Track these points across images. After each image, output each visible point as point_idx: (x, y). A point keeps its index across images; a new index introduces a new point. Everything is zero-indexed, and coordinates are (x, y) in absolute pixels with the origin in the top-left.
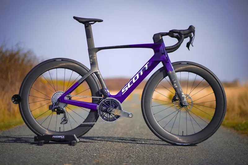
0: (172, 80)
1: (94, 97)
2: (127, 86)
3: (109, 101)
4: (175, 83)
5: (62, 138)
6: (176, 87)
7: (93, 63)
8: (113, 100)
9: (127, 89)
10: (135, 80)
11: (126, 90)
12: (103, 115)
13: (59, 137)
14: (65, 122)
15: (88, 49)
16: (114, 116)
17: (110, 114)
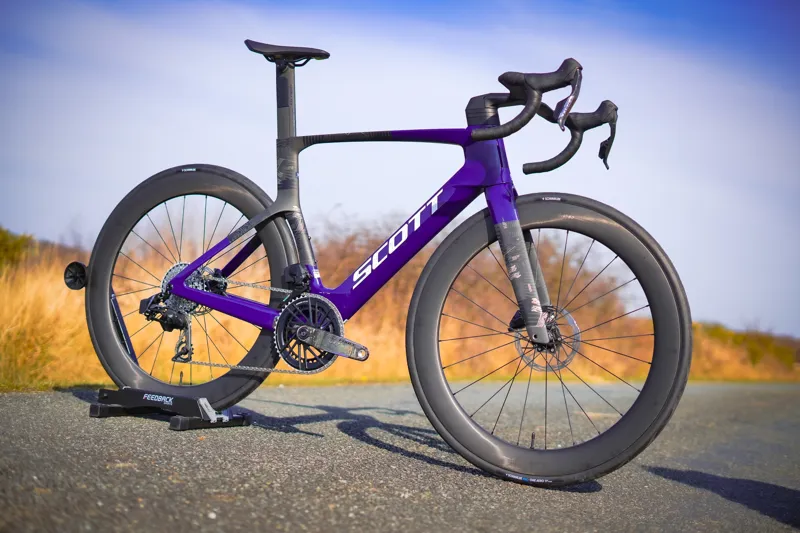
0: (506, 251)
3: (306, 305)
4: (514, 262)
5: (166, 403)
6: (517, 276)
7: (286, 184)
8: (319, 301)
9: (368, 271)
10: (396, 245)
11: (365, 274)
12: (288, 349)
13: (160, 399)
14: (186, 356)
15: (278, 140)
16: (318, 354)
17: (306, 346)
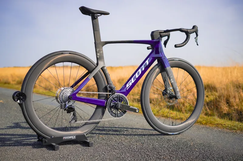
0: (169, 75)
1: (100, 93)
2: (131, 81)
3: (117, 97)
4: (171, 78)
5: (73, 138)
6: (172, 82)
10: (138, 75)
11: (130, 85)
13: (70, 137)
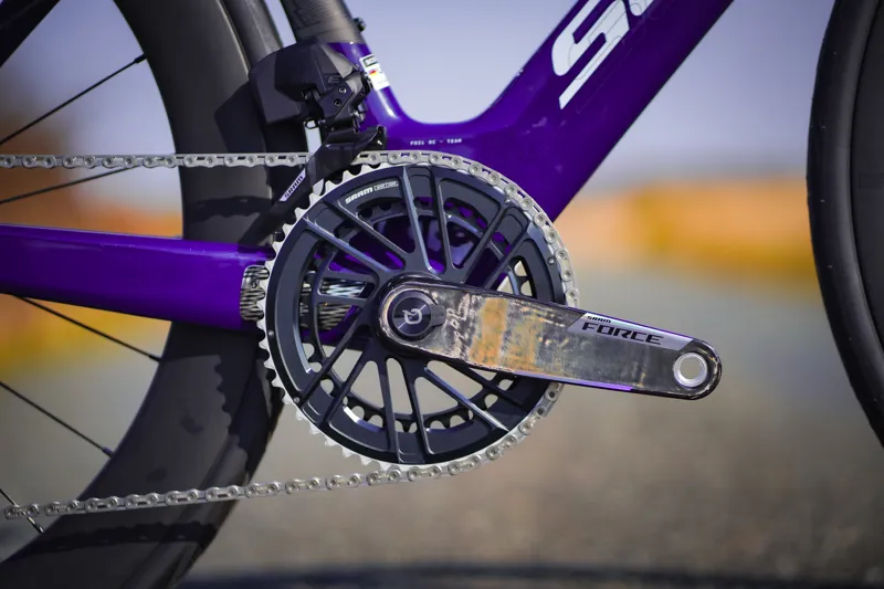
3: (393, 202)
8: (451, 176)
9: (613, 27)
12: (327, 386)
16: (468, 388)
17: (415, 364)
